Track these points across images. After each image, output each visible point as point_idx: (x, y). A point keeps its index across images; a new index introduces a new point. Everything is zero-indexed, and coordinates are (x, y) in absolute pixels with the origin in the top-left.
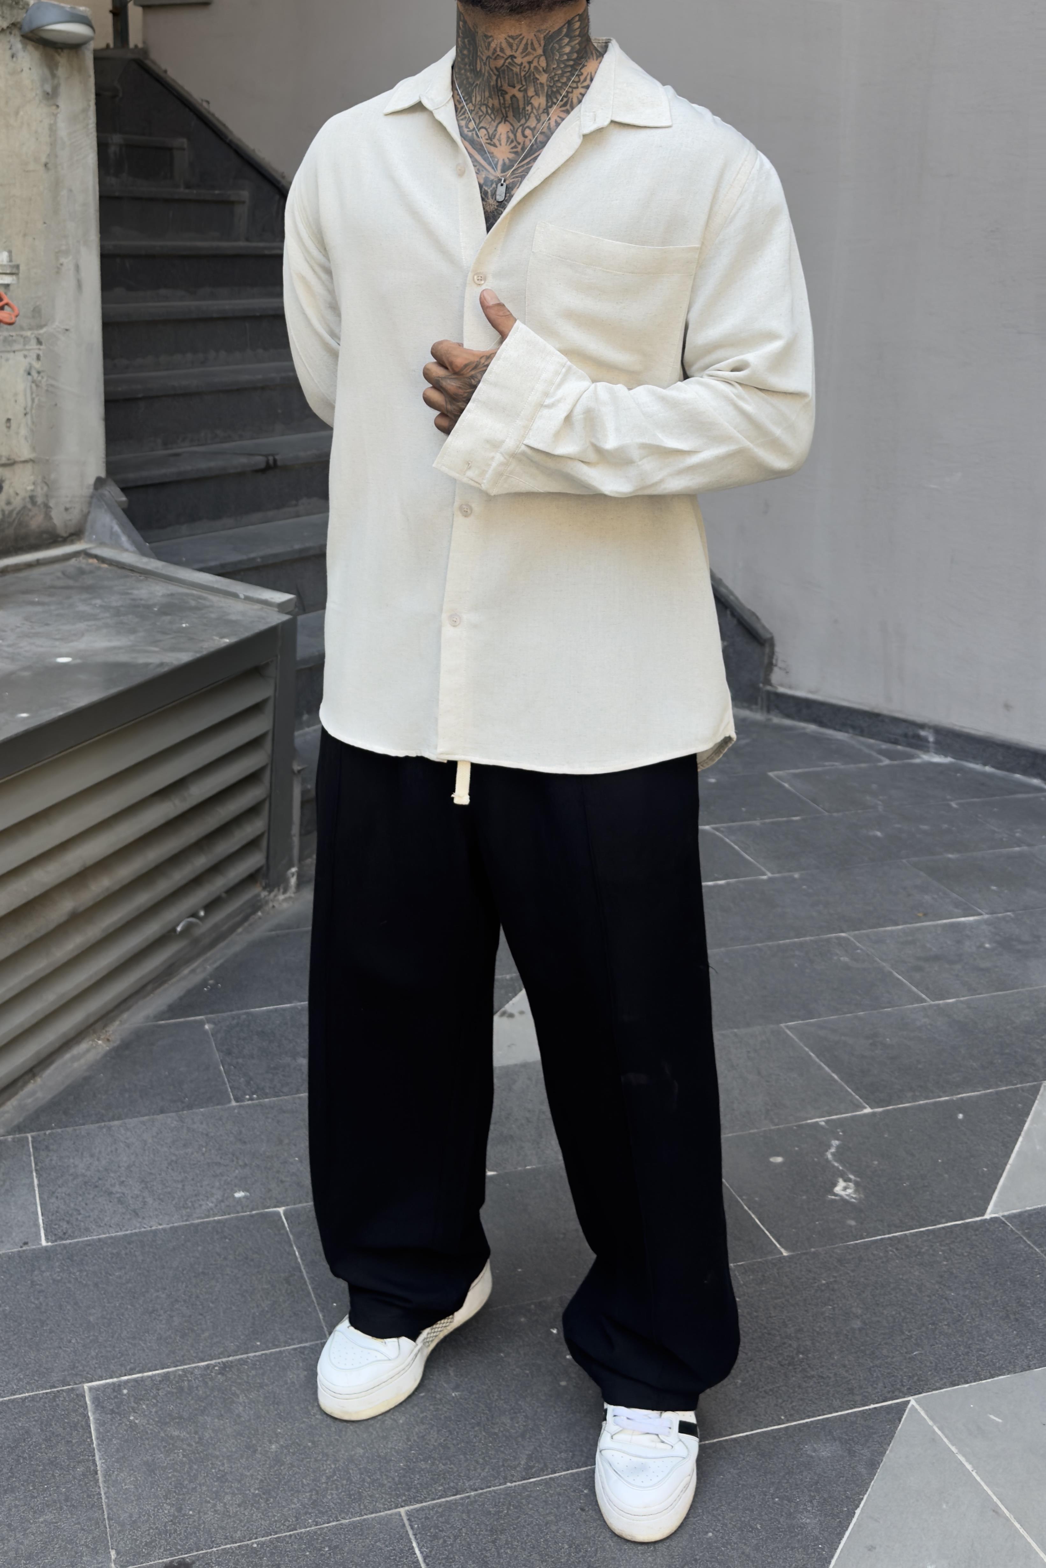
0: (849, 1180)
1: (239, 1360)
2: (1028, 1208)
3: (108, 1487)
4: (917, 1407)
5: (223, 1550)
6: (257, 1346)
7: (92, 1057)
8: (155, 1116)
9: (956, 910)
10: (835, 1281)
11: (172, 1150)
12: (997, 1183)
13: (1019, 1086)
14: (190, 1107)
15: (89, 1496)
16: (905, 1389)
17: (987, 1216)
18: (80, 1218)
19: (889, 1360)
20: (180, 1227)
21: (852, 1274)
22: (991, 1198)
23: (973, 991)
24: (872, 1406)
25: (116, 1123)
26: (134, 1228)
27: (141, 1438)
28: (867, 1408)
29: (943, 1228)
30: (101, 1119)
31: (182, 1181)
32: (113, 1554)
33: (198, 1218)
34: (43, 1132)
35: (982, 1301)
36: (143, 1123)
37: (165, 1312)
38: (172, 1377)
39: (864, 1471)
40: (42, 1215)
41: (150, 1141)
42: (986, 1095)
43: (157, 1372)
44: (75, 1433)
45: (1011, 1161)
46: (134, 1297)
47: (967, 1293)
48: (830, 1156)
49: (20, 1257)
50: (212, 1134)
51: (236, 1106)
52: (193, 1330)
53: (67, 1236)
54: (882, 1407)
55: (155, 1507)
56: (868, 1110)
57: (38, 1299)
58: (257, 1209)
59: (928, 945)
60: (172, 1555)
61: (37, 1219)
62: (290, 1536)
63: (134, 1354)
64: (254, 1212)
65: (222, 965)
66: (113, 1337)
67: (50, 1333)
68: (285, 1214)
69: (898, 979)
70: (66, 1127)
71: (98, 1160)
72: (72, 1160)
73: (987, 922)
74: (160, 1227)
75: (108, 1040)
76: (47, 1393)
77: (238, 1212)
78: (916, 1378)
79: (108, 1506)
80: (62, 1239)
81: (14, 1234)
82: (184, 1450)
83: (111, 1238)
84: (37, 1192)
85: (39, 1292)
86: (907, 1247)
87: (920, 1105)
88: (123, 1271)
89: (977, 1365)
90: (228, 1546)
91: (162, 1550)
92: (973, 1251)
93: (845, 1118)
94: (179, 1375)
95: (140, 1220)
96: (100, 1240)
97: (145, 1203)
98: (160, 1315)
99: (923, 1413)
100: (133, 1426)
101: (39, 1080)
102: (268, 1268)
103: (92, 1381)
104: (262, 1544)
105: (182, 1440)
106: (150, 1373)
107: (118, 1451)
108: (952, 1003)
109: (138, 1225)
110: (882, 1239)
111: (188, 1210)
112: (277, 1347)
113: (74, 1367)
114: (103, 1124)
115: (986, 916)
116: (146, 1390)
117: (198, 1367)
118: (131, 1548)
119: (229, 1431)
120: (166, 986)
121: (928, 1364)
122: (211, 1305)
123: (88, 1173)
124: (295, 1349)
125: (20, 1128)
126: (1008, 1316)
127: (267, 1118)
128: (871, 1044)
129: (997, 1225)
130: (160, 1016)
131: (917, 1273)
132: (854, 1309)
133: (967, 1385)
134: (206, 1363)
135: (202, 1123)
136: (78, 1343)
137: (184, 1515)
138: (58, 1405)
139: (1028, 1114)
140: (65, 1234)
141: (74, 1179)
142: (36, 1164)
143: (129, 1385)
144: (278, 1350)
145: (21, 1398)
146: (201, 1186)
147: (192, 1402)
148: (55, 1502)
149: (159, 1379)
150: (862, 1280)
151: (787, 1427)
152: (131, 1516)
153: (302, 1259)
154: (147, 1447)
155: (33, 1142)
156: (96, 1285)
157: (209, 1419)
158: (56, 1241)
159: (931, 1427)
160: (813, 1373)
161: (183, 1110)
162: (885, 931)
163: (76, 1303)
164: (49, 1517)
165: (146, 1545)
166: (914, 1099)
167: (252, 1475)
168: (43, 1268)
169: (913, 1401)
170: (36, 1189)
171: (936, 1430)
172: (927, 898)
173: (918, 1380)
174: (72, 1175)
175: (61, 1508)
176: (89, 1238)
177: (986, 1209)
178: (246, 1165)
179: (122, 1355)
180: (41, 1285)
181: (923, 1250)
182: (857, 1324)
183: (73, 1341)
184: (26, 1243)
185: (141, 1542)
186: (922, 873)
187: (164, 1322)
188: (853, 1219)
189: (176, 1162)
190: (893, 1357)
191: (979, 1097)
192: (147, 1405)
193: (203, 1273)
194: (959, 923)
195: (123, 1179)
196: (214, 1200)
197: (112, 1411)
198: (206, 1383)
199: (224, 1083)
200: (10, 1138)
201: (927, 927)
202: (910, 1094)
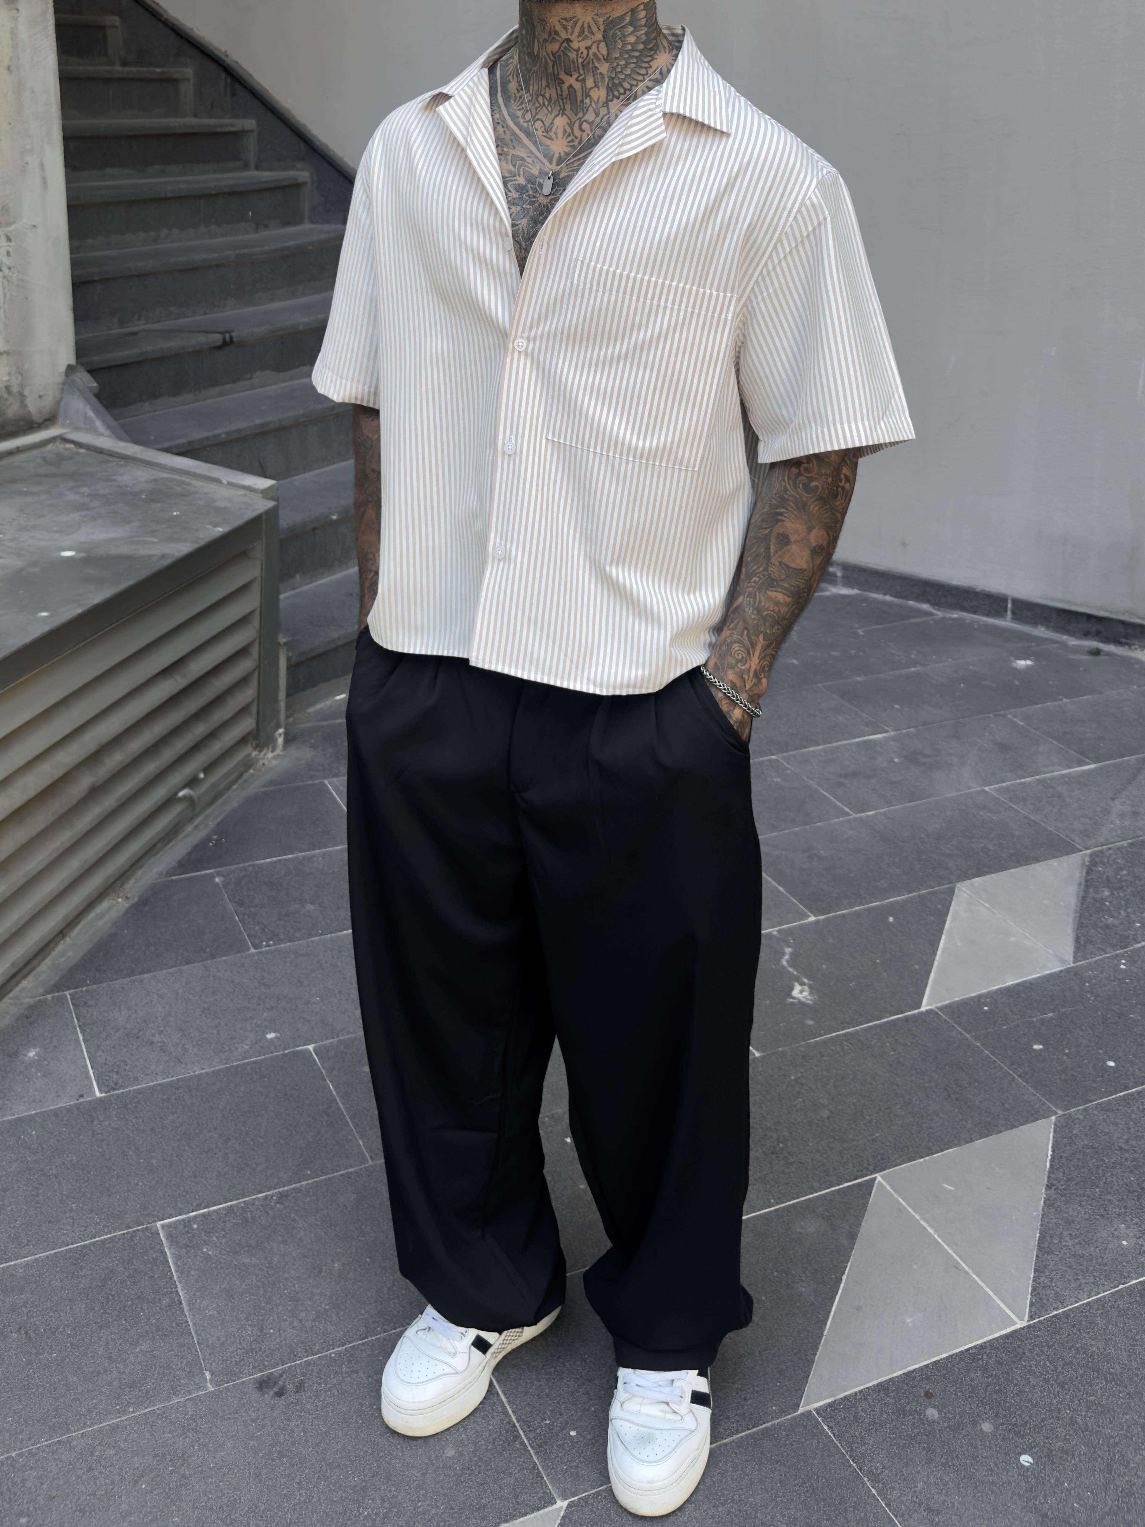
0: (804, 984)
1: (293, 1189)
2: (956, 999)
3: (193, 1315)
4: (883, 1182)
5: (305, 1362)
6: (308, 1175)
7: (114, 914)
8: (182, 968)
9: (867, 729)
10: (803, 1077)
11: (203, 998)
12: (928, 978)
13: (937, 888)
14: (213, 956)
15: (177, 1325)
16: (871, 1168)
17: (923, 1009)
18: (127, 1068)
19: (855, 1143)
20: (220, 1070)
21: (815, 1068)
22: (924, 991)
23: (889, 803)
24: (846, 1185)
25: (146, 976)
26: (180, 1074)
27: (216, 1268)
28: (841, 1186)
29: (888, 1022)
30: (132, 973)
31: (216, 1027)
32: (208, 1375)
33: (237, 1060)
34: (79, 990)
35: (926, 1085)
36: (171, 974)
37: (220, 1151)
38: (235, 1210)
39: (845, 1242)
40: (92, 1068)
41: (181, 991)
42: (910, 898)
43: (221, 1206)
44: (155, 1268)
45: (938, 957)
46: (189, 1138)
47: (913, 1078)
48: (784, 963)
49: (78, 1109)
50: (237, 981)
51: (256, 953)
52: (247, 1165)
53: (118, 1086)
54: (854, 1185)
55: (239, 1329)
56: (812, 919)
57: (102, 1147)
58: (289, 1048)
59: (847, 763)
60: (261, 1371)
61: (89, 1072)
62: (363, 1344)
63: (197, 1192)
64: (287, 1051)
65: (222, 822)
66: (176, 1177)
67: (118, 1178)
68: (314, 1051)
69: (824, 796)
70: (101, 982)
71: (136, 1012)
72: (111, 1015)
73: (894, 739)
74: (203, 1071)
75: (127, 898)
76: (124, 1234)
77: (272, 1053)
78: (879, 1157)
79: (196, 1332)
80: (115, 1089)
81: (69, 1088)
82: (257, 1275)
83: (160, 1084)
84: (83, 1047)
85: (102, 1140)
86: (859, 1041)
87: (856, 911)
88: (176, 1115)
89: (929, 1141)
90: (310, 1358)
91: (251, 1367)
92: (914, 1041)
93: (795, 927)
94: (242, 1208)
95: (183, 1066)
96: (149, 1088)
97: (185, 1050)
98: (215, 1154)
99: (888, 1187)
100: (207, 1258)
101: (68, 939)
102: (307, 1102)
103: (163, 1219)
104: (339, 1354)
105: (254, 1266)
106: (215, 1208)
107: (197, 1281)
108: (874, 816)
109: (183, 1071)
110: (838, 1035)
111: (226, 1054)
112: (326, 1174)
113: (145, 1208)
114: (134, 978)
115: (892, 733)
116: (214, 1223)
117: (257, 1199)
118: (224, 1368)
119: (294, 1254)
120: (173, 843)
121: (888, 1144)
122: (261, 1140)
123: (129, 1026)
124: (342, 1175)
125: (57, 987)
126: (949, 1096)
127: (285, 962)
128: (809, 857)
129: (932, 1016)
130: (171, 872)
131: (870, 1064)
132: (821, 1101)
133: (922, 1160)
134: (264, 1194)
135: (226, 971)
136: (145, 1185)
137: (266, 1334)
138: (135, 1244)
139: (947, 913)
140: (116, 1084)
141: (116, 1032)
142: (78, 1020)
143: (199, 1220)
144: (327, 1177)
145: (101, 1241)
146: (235, 1031)
147: (257, 1231)
148: (147, 1332)
149: (224, 1212)
150: (825, 1073)
151: (777, 1210)
152: (218, 1339)
153: (337, 1092)
154: (223, 1275)
155: (72, 999)
156: (153, 1130)
157: (275, 1245)
158: (109, 1091)
159: (896, 1199)
160: (792, 1160)
161: (207, 960)
162: (809, 752)
163: (137, 1149)
164: (145, 1347)
165: (236, 1363)
166: (851, 906)
167: (321, 1293)
168: (101, 1118)
169: (879, 1177)
170: (82, 1043)
171: (901, 1200)
172: (841, 718)
173: (882, 1159)
174: (113, 1028)
175: (154, 1337)
176: (139, 1087)
177: (921, 1002)
178: (272, 1008)
179: (187, 1193)
180: (101, 1134)
181: (873, 1043)
182: (825, 1113)
183: (140, 1184)
184: (81, 1096)
185: (231, 1362)
186: (835, 696)
187: (220, 1159)
188: (812, 1019)
189: (208, 1009)
190: (858, 1140)
191: (905, 902)
192: (217, 1238)
193: (249, 1111)
194: (870, 741)
195: (162, 1029)
196: (248, 1042)
197: (187, 1246)
198: (267, 1212)
199: (241, 933)
200: (49, 997)
201: (844, 746)
202: (846, 902)
